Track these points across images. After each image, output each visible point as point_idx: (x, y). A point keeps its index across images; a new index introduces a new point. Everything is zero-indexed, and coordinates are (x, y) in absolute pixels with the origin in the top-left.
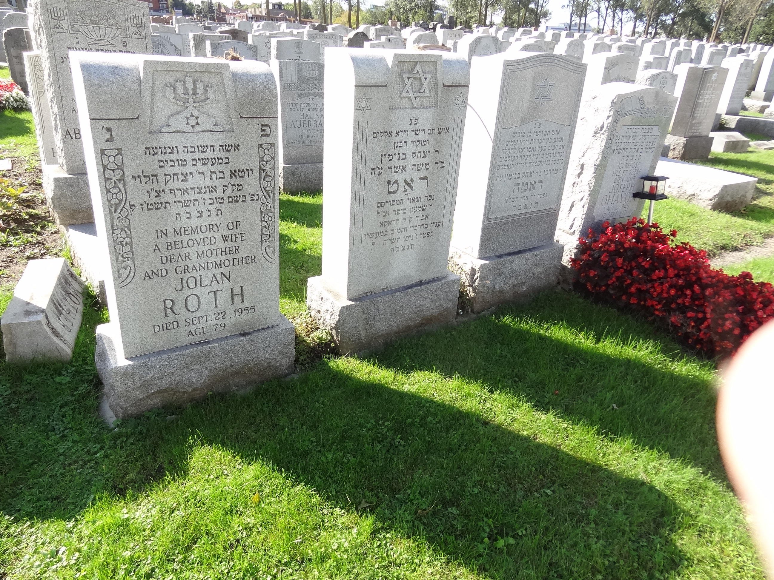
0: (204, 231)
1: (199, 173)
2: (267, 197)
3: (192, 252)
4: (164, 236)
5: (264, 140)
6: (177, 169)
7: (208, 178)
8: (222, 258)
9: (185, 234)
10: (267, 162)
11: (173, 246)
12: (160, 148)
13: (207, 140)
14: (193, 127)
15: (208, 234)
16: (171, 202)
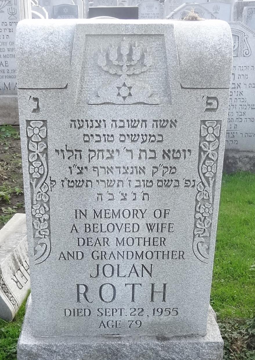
0: (126, 215)
1: (127, 150)
2: (206, 184)
3: (112, 237)
4: (82, 216)
5: (208, 116)
6: (103, 145)
7: (136, 157)
8: (145, 249)
9: (105, 217)
10: (209, 142)
11: (92, 229)
12: (87, 121)
13: (139, 113)
14: (124, 98)
15: (131, 221)
16: (93, 181)
